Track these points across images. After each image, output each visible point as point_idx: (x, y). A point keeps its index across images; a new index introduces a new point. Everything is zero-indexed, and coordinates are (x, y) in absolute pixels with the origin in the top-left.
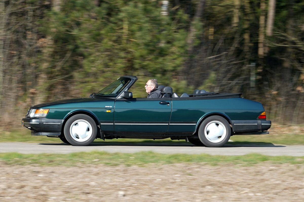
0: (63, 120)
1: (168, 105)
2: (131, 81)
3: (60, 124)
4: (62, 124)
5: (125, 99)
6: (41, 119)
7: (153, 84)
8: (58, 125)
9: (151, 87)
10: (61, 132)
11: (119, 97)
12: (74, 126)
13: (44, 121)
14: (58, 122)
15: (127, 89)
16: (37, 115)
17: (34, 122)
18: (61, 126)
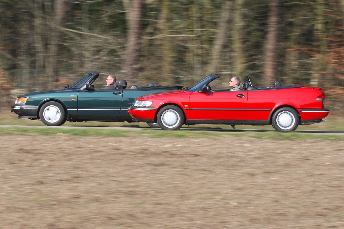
0: (38, 106)
1: (120, 95)
2: (92, 76)
3: (36, 109)
4: (37, 109)
5: (87, 90)
6: (22, 105)
7: (112, 78)
8: (35, 110)
9: (110, 81)
10: (37, 116)
11: (82, 89)
12: (47, 111)
13: (24, 107)
14: (34, 108)
15: (89, 82)
16: (19, 103)
17: (17, 107)
18: (37, 111)
